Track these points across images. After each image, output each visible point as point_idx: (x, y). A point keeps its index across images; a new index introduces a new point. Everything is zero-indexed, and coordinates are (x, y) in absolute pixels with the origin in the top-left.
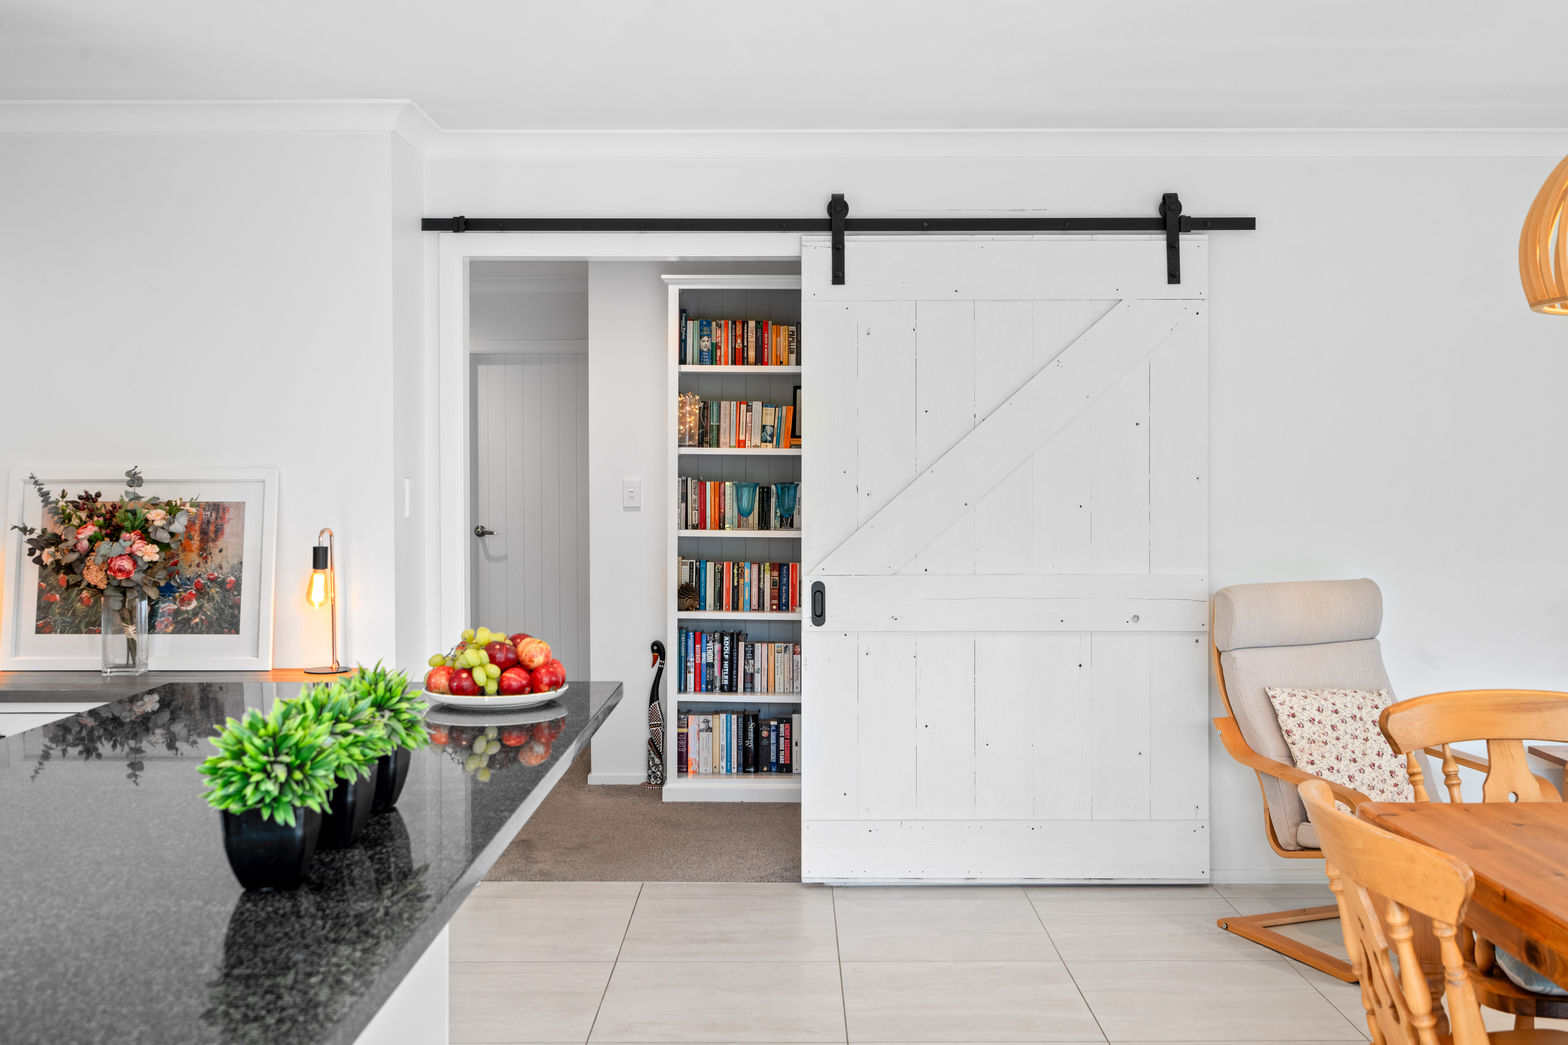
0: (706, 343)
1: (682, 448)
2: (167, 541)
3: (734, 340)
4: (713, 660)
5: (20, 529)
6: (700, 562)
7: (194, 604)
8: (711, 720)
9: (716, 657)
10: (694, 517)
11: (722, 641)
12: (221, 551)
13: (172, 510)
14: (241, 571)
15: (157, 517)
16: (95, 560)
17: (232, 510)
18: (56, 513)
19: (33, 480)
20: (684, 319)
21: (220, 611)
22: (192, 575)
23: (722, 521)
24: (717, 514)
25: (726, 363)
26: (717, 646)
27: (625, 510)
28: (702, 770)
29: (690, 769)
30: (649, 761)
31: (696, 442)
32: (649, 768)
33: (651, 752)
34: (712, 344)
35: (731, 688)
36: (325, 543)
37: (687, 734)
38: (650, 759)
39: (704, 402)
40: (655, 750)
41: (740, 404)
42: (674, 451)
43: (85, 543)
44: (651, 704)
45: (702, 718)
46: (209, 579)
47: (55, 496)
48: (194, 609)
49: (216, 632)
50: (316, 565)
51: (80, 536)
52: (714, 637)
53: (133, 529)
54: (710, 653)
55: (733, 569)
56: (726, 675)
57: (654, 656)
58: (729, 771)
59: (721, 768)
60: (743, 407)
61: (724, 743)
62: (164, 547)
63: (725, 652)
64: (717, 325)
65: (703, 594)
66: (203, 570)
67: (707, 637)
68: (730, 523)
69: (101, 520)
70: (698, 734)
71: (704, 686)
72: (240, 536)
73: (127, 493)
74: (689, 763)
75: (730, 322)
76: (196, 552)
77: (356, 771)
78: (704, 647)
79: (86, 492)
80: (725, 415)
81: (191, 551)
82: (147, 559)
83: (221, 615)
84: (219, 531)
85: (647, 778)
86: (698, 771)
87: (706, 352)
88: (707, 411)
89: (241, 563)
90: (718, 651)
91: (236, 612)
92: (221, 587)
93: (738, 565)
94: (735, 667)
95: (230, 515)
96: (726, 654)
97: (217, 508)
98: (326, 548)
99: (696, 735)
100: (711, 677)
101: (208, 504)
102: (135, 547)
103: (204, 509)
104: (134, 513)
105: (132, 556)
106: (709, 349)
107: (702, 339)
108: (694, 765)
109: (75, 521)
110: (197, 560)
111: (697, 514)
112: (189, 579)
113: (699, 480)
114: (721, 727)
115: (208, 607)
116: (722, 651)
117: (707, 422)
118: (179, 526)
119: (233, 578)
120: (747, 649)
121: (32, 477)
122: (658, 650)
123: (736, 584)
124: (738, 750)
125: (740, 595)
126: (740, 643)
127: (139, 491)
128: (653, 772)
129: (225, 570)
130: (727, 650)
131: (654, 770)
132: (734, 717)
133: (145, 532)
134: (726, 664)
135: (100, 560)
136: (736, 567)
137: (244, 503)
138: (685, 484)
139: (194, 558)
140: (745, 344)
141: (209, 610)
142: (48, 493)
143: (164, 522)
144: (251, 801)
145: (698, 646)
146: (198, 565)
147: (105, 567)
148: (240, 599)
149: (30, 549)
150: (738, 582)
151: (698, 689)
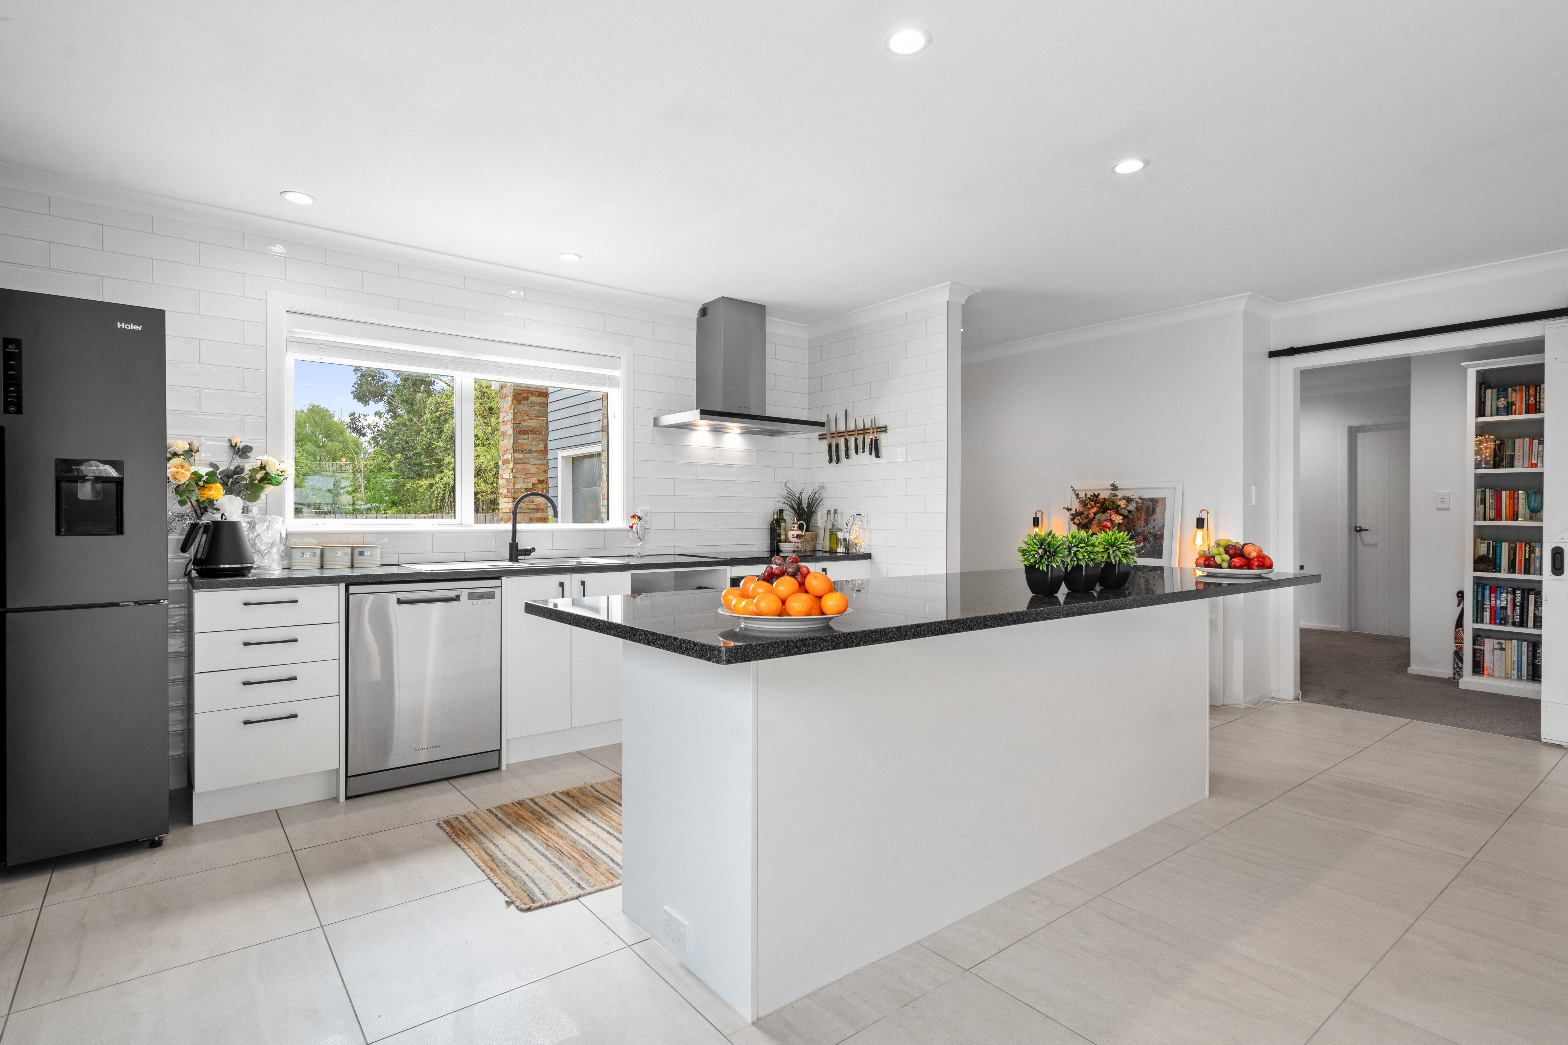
0: (1502, 402)
1: (1478, 470)
2: (1126, 514)
3: (1527, 399)
4: (1507, 605)
5: (1066, 509)
6: (1496, 542)
7: (1142, 544)
8: (1504, 643)
9: (1509, 603)
10: (1491, 513)
11: (1514, 593)
12: (1154, 520)
13: (1129, 500)
14: (1164, 530)
15: (1122, 503)
16: (1095, 522)
17: (1160, 502)
18: (1082, 503)
19: (1072, 489)
20: (1483, 388)
21: (1153, 547)
22: (1141, 531)
23: (1515, 516)
24: (1511, 512)
25: (1521, 413)
26: (1510, 597)
27: (1437, 510)
28: (1496, 673)
29: (1486, 672)
30: (1454, 664)
31: (1492, 466)
32: (1454, 668)
33: (1456, 659)
34: (1508, 403)
35: (1523, 623)
36: (1203, 515)
37: (1484, 650)
38: (1455, 663)
39: (1501, 440)
40: (1458, 657)
41: (1533, 439)
42: (1470, 473)
43: (1092, 515)
44: (1456, 629)
45: (1496, 641)
46: (1149, 533)
47: (1082, 495)
48: (1142, 547)
49: (1151, 557)
50: (1198, 527)
51: (1090, 512)
52: (1507, 590)
53: (1113, 509)
54: (1504, 600)
55: (1525, 547)
56: (1517, 615)
57: (1459, 600)
58: (1520, 678)
59: (1512, 675)
60: (1536, 442)
61: (1515, 659)
62: (1125, 517)
63: (1516, 601)
64: (1513, 390)
65: (1498, 562)
66: (1146, 529)
67: (1501, 590)
68: (1523, 517)
69: (1099, 505)
70: (1493, 651)
71: (1498, 621)
72: (1164, 514)
73: (1111, 493)
74: (1485, 668)
75: (1524, 387)
76: (1143, 520)
77: (1086, 562)
78: (1498, 596)
79: (1094, 493)
80: (1519, 447)
81: (1141, 520)
82: (1116, 521)
83: (1154, 549)
84: (1154, 511)
85: (1453, 674)
86: (1492, 674)
87: (1502, 408)
88: (1504, 446)
89: (1164, 526)
90: (1511, 600)
91: (1161, 548)
92: (1154, 537)
93: (1530, 545)
94: (1525, 611)
95: (1160, 503)
96: (1518, 602)
97: (1154, 501)
98: (1203, 519)
99: (1491, 651)
100: (1505, 616)
101: (1149, 499)
102: (1112, 516)
103: (1147, 501)
104: (1113, 502)
105: (1111, 521)
106: (1505, 406)
107: (1499, 400)
108: (1489, 670)
109: (1089, 506)
110: (1144, 524)
111: (1494, 512)
112: (1140, 533)
113: (1496, 491)
114: (1513, 648)
115: (1148, 545)
116: (1514, 600)
117: (1503, 453)
118: (1132, 507)
119: (1160, 533)
120: (1537, 600)
121: (1072, 487)
122: (1461, 595)
123: (1527, 557)
124: (1528, 665)
125: (1531, 564)
126: (1530, 595)
127: (1116, 492)
128: (1457, 671)
129: (1156, 529)
130: (1518, 599)
131: (1457, 670)
132: (1525, 643)
133: (1117, 510)
134: (1518, 609)
135: (1097, 522)
136: (1528, 546)
137: (1166, 498)
138: (1483, 493)
139: (1142, 523)
140: (1538, 400)
141: (1149, 547)
142: (1078, 494)
143: (1125, 506)
144: (1032, 561)
145: (1493, 596)
146: (1144, 527)
147: (1100, 525)
148: (1163, 543)
149: (1072, 518)
150: (1530, 556)
151: (1493, 621)
